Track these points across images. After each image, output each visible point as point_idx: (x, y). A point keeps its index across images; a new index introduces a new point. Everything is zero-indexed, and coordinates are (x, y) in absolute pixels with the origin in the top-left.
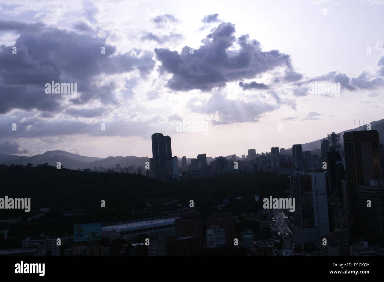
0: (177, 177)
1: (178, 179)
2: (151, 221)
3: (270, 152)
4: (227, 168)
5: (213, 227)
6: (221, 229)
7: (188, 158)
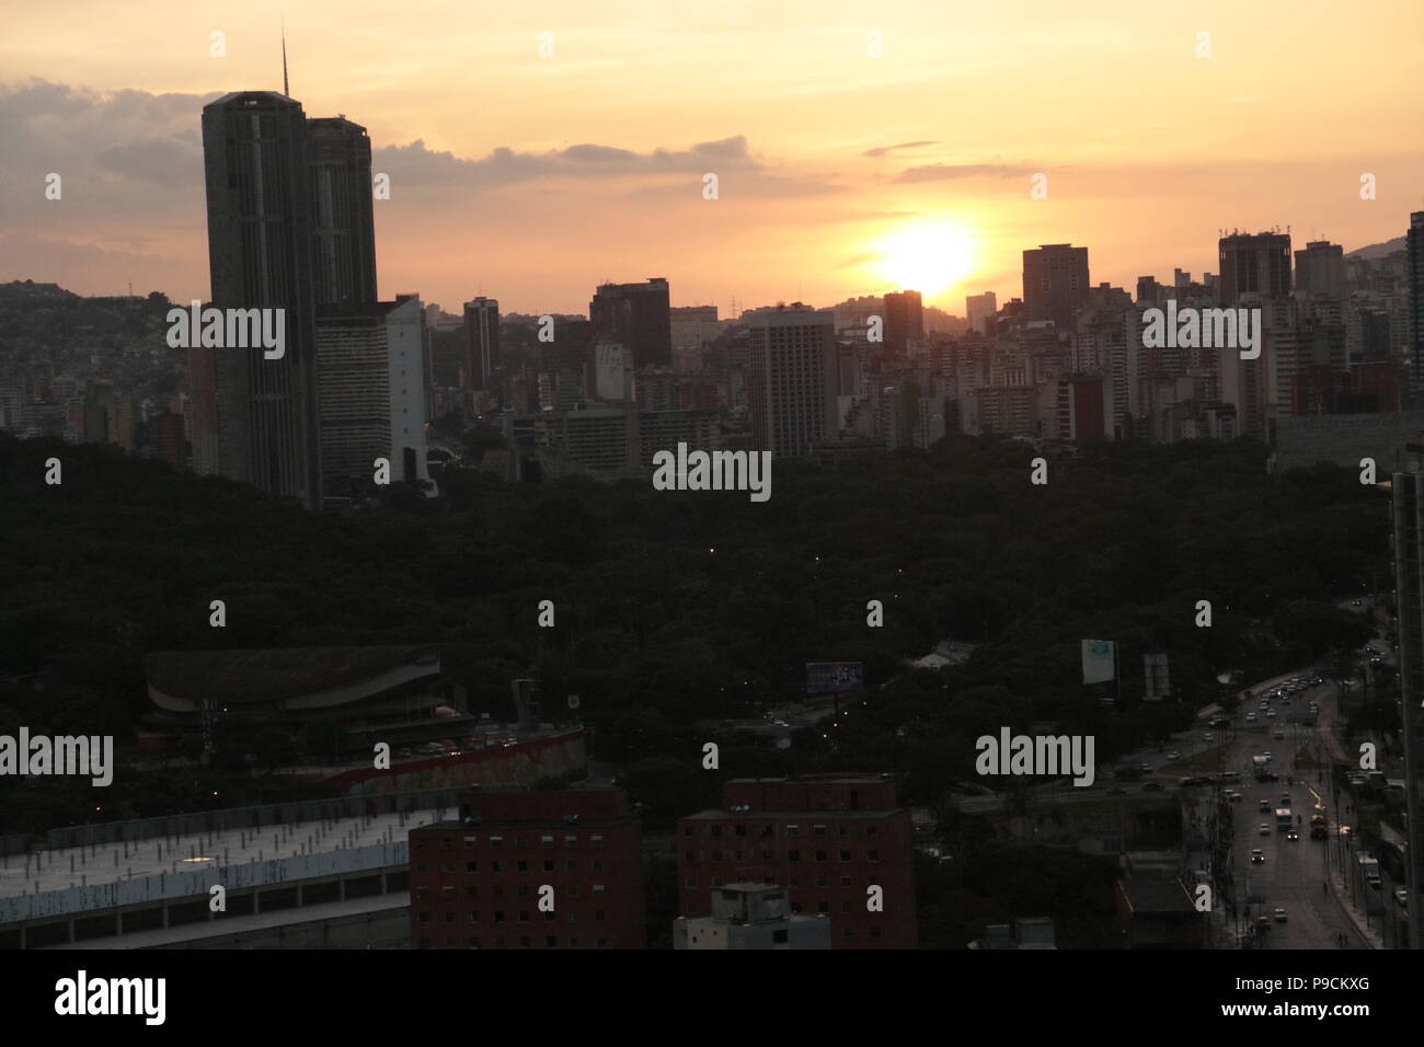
0: (423, 473)
1: (429, 487)
2: (194, 841)
3: (1207, 275)
4: (844, 404)
5: (732, 895)
6: (797, 919)
7: (513, 316)
